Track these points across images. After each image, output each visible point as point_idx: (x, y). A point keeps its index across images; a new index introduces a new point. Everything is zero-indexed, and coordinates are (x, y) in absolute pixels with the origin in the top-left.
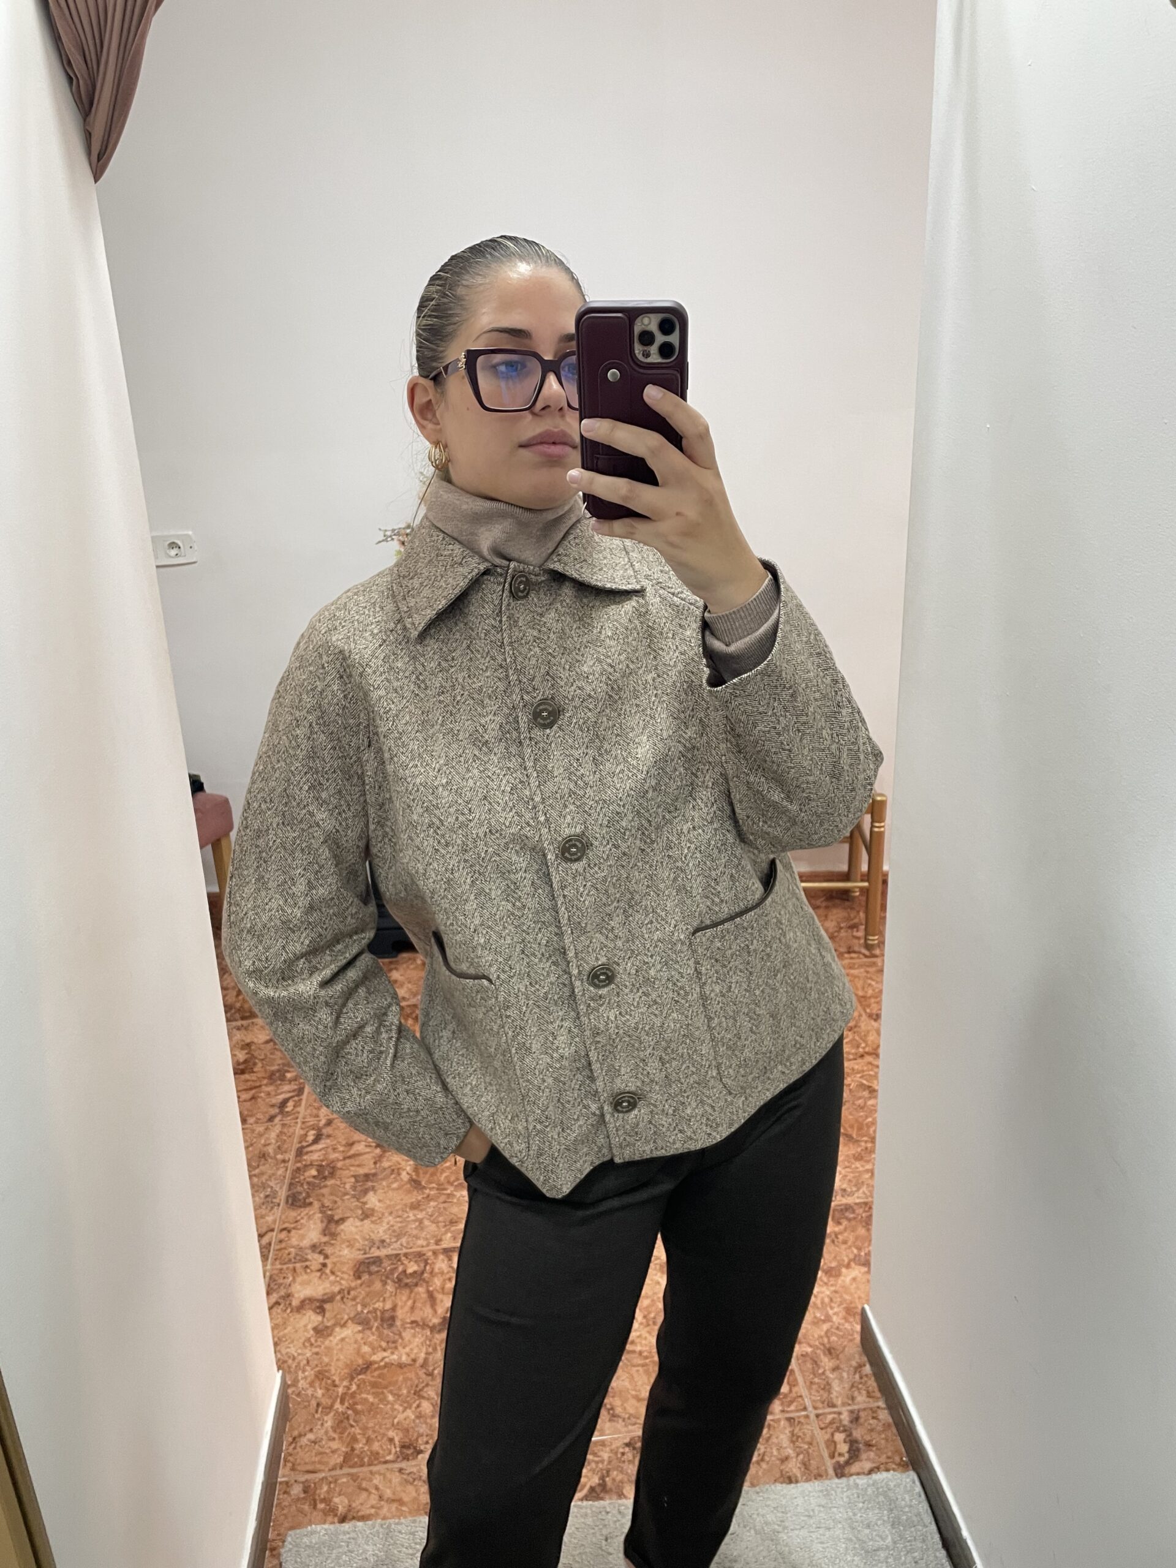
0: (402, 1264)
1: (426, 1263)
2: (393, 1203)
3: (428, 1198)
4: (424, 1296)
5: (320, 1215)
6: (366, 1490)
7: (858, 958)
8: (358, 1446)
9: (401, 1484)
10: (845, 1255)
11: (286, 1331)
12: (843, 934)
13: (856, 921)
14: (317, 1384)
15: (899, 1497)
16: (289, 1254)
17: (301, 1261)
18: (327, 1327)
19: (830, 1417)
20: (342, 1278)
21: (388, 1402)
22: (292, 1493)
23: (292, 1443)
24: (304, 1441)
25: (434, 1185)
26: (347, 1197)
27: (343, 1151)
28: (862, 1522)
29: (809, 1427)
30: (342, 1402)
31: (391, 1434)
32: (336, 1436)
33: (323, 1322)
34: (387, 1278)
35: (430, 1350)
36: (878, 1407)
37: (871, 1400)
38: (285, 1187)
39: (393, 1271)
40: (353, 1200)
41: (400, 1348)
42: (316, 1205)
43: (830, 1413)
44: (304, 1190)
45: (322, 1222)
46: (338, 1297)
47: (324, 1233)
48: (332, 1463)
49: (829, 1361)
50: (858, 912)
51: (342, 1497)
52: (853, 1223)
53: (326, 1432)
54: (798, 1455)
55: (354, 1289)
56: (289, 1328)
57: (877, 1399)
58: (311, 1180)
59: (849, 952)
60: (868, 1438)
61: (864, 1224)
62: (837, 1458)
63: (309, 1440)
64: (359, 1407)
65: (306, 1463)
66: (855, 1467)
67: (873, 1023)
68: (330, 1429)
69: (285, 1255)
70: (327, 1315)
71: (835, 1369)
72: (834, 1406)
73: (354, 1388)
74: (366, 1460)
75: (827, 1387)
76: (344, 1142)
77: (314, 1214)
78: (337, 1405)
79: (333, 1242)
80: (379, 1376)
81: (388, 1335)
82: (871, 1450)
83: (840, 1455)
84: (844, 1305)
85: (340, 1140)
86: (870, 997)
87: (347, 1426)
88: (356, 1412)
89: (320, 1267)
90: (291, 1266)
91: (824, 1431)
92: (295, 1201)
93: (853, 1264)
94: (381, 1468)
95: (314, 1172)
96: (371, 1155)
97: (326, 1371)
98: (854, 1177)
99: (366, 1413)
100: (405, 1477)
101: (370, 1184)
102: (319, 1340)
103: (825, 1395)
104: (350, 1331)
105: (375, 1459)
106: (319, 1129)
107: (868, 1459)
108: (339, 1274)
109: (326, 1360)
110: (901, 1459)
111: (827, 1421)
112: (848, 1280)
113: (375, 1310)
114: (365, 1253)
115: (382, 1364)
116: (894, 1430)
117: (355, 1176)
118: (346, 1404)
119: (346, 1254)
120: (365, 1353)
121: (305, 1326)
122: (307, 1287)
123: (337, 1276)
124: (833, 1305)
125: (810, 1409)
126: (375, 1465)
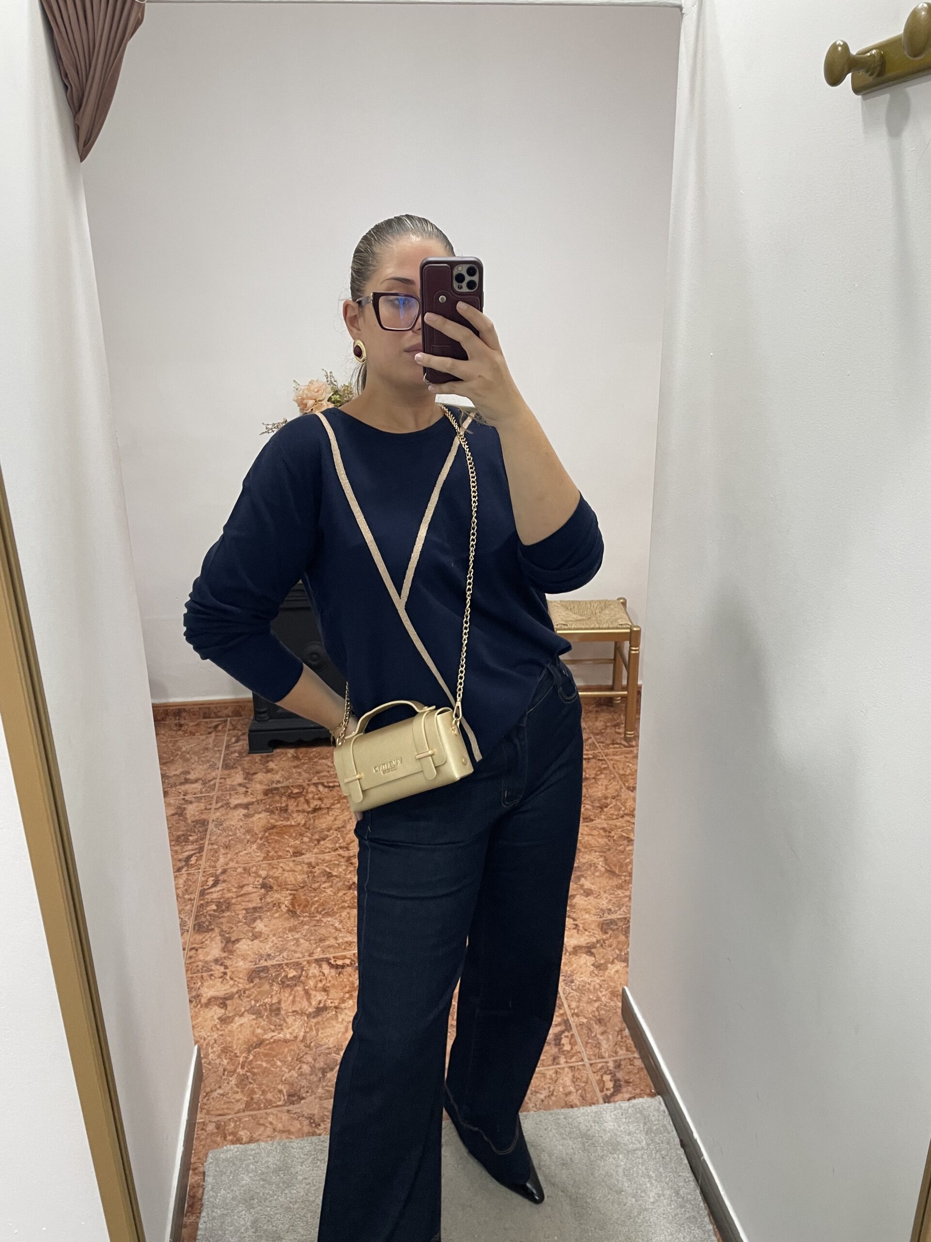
0: (284, 971)
1: (302, 970)
2: (275, 927)
3: (303, 923)
4: (303, 993)
5: (219, 938)
6: (263, 1125)
7: (620, 748)
8: (256, 1096)
9: (288, 1120)
10: (611, 954)
11: (198, 1021)
12: (608, 730)
13: (618, 721)
14: (223, 1057)
15: (651, 1114)
16: (197, 966)
17: (206, 971)
18: (229, 1017)
19: (600, 1065)
20: (238, 983)
21: (278, 1067)
22: (207, 1129)
23: (206, 1096)
24: (215, 1094)
25: (307, 914)
26: (240, 924)
27: (236, 892)
28: (625, 1132)
29: (585, 1072)
30: (243, 1067)
31: (280, 1087)
32: (239, 1090)
33: (225, 1014)
34: (273, 981)
35: (308, 1030)
36: (634, 1058)
37: (629, 1053)
38: (192, 918)
39: (277, 976)
40: (244, 926)
41: (285, 1030)
42: (217, 930)
43: (600, 1062)
44: (207, 920)
45: (222, 942)
46: (236, 996)
47: (224, 950)
48: (236, 1109)
49: (600, 1027)
50: (620, 715)
51: (245, 1131)
52: (616, 932)
53: (232, 1088)
54: (577, 1091)
55: (248, 989)
56: (200, 1019)
57: (633, 1052)
58: (212, 912)
59: (613, 744)
60: (627, 1078)
61: (624, 933)
62: (605, 1092)
63: (218, 1094)
64: (256, 1070)
65: (217, 1110)
66: (619, 1096)
67: (630, 793)
68: (234, 1086)
69: (194, 967)
70: (229, 1008)
71: (602, 1033)
72: (603, 1058)
73: (251, 1057)
74: (262, 1106)
75: (598, 1045)
76: (236, 885)
77: (215, 936)
78: (239, 1070)
79: (230, 957)
80: (270, 1049)
81: (275, 1021)
82: (630, 1086)
83: (607, 1089)
84: (610, 990)
85: (234, 884)
86: (628, 775)
87: (248, 1083)
88: (254, 1074)
89: (222, 975)
90: (199, 975)
91: (596, 1074)
92: (200, 928)
93: (616, 960)
94: (274, 1111)
95: (214, 907)
96: (257, 894)
97: (230, 1047)
98: (617, 901)
99: (261, 1075)
100: (292, 1115)
101: (257, 914)
102: (223, 1026)
103: (597, 1051)
104: (248, 1019)
105: (269, 1104)
106: (217, 876)
107: (627, 1092)
108: (236, 979)
109: (229, 1039)
110: (651, 1092)
111: (598, 1068)
112: (613, 972)
113: (265, 1004)
114: (256, 964)
115: (272, 1040)
116: (646, 1072)
117: (246, 909)
118: (246, 1069)
119: (242, 965)
120: (259, 1034)
121: (212, 1017)
122: (211, 990)
123: (236, 981)
124: (602, 989)
125: (586, 1060)
126: (269, 1108)
